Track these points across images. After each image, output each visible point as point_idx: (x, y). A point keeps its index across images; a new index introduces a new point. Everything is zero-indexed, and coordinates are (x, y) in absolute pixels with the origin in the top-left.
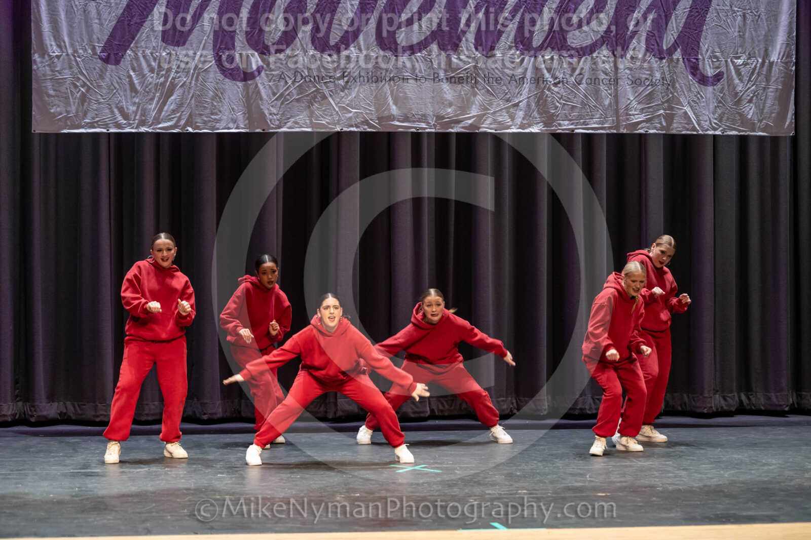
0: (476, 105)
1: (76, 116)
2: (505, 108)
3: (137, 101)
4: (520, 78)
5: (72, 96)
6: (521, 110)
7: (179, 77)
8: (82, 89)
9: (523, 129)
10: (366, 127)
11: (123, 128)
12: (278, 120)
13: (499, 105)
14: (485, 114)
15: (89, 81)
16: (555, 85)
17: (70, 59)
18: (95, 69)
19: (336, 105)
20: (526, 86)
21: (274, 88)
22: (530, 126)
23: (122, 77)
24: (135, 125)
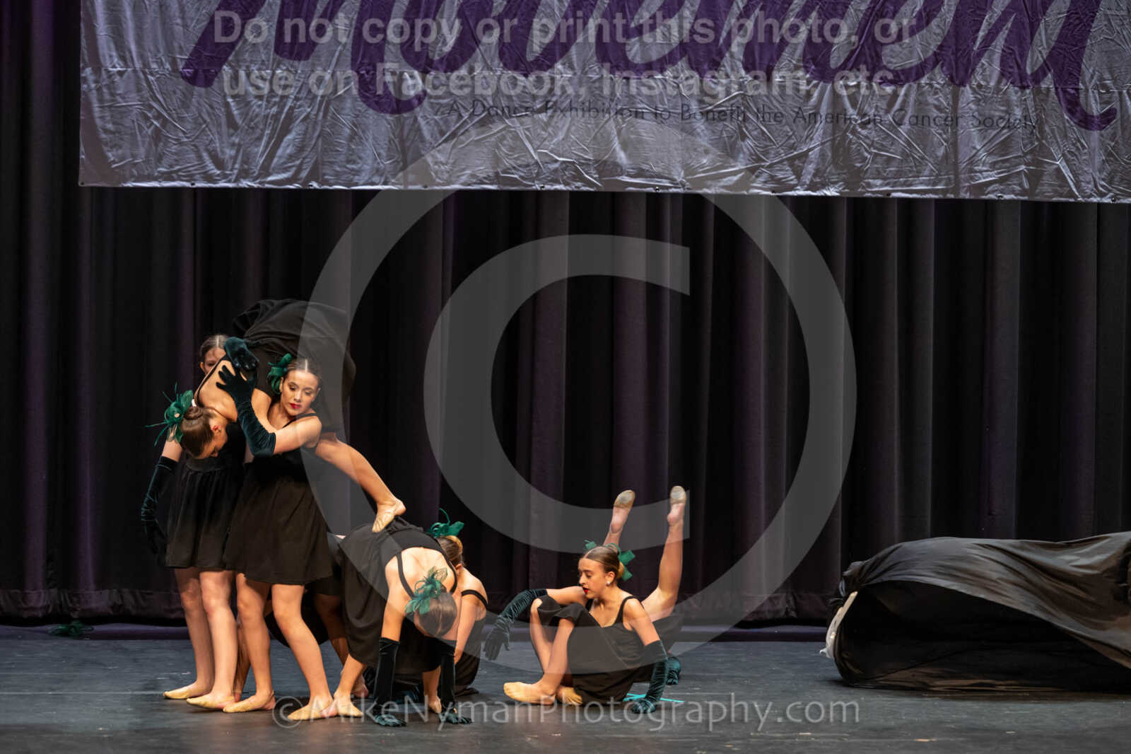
0: (744, 153)
1: (147, 161)
2: (787, 159)
3: (237, 141)
4: (810, 115)
5: (140, 132)
6: (811, 162)
7: (300, 106)
8: (155, 123)
9: (813, 191)
10: (579, 184)
11: (215, 181)
12: (448, 172)
13: (778, 154)
14: (757, 168)
15: (166, 111)
16: (864, 125)
17: (138, 77)
18: (175, 92)
19: (535, 150)
20: (820, 128)
21: (441, 123)
22: (824, 185)
23: (215, 105)
24: (234, 177)
